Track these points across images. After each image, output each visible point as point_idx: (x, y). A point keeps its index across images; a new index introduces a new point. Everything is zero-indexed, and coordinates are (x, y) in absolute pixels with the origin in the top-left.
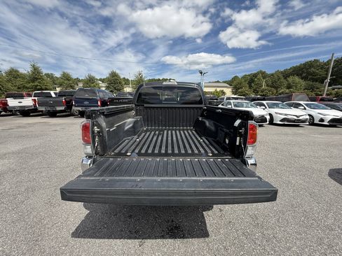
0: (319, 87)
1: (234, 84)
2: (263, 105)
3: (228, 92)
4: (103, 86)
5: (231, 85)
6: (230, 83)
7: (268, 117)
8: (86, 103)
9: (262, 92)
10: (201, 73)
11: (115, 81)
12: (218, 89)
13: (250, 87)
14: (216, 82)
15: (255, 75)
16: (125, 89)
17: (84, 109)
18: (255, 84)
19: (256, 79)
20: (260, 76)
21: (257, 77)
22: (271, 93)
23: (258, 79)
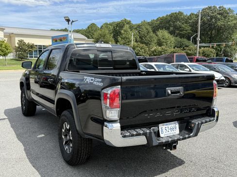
0: (187, 44)
10: (68, 20)
18: (122, 38)
19: (122, 31)
20: (126, 27)
21: (124, 28)
22: (143, 50)
23: (125, 31)
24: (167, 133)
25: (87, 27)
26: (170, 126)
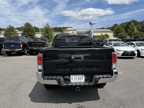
1: (115, 30)
2: (133, 44)
3: (111, 35)
4: (20, 33)
5: (112, 30)
6: (112, 29)
7: (136, 52)
8: (12, 46)
9: (135, 35)
10: (91, 24)
11: (28, 30)
12: (104, 34)
13: (126, 31)
14: (101, 28)
15: (129, 23)
16: (36, 35)
17: (10, 50)
18: (129, 30)
19: (130, 26)
20: (132, 24)
21: (131, 25)
22: (141, 35)
23: (132, 26)
24: (76, 80)
25: (113, 26)
26: (78, 77)
